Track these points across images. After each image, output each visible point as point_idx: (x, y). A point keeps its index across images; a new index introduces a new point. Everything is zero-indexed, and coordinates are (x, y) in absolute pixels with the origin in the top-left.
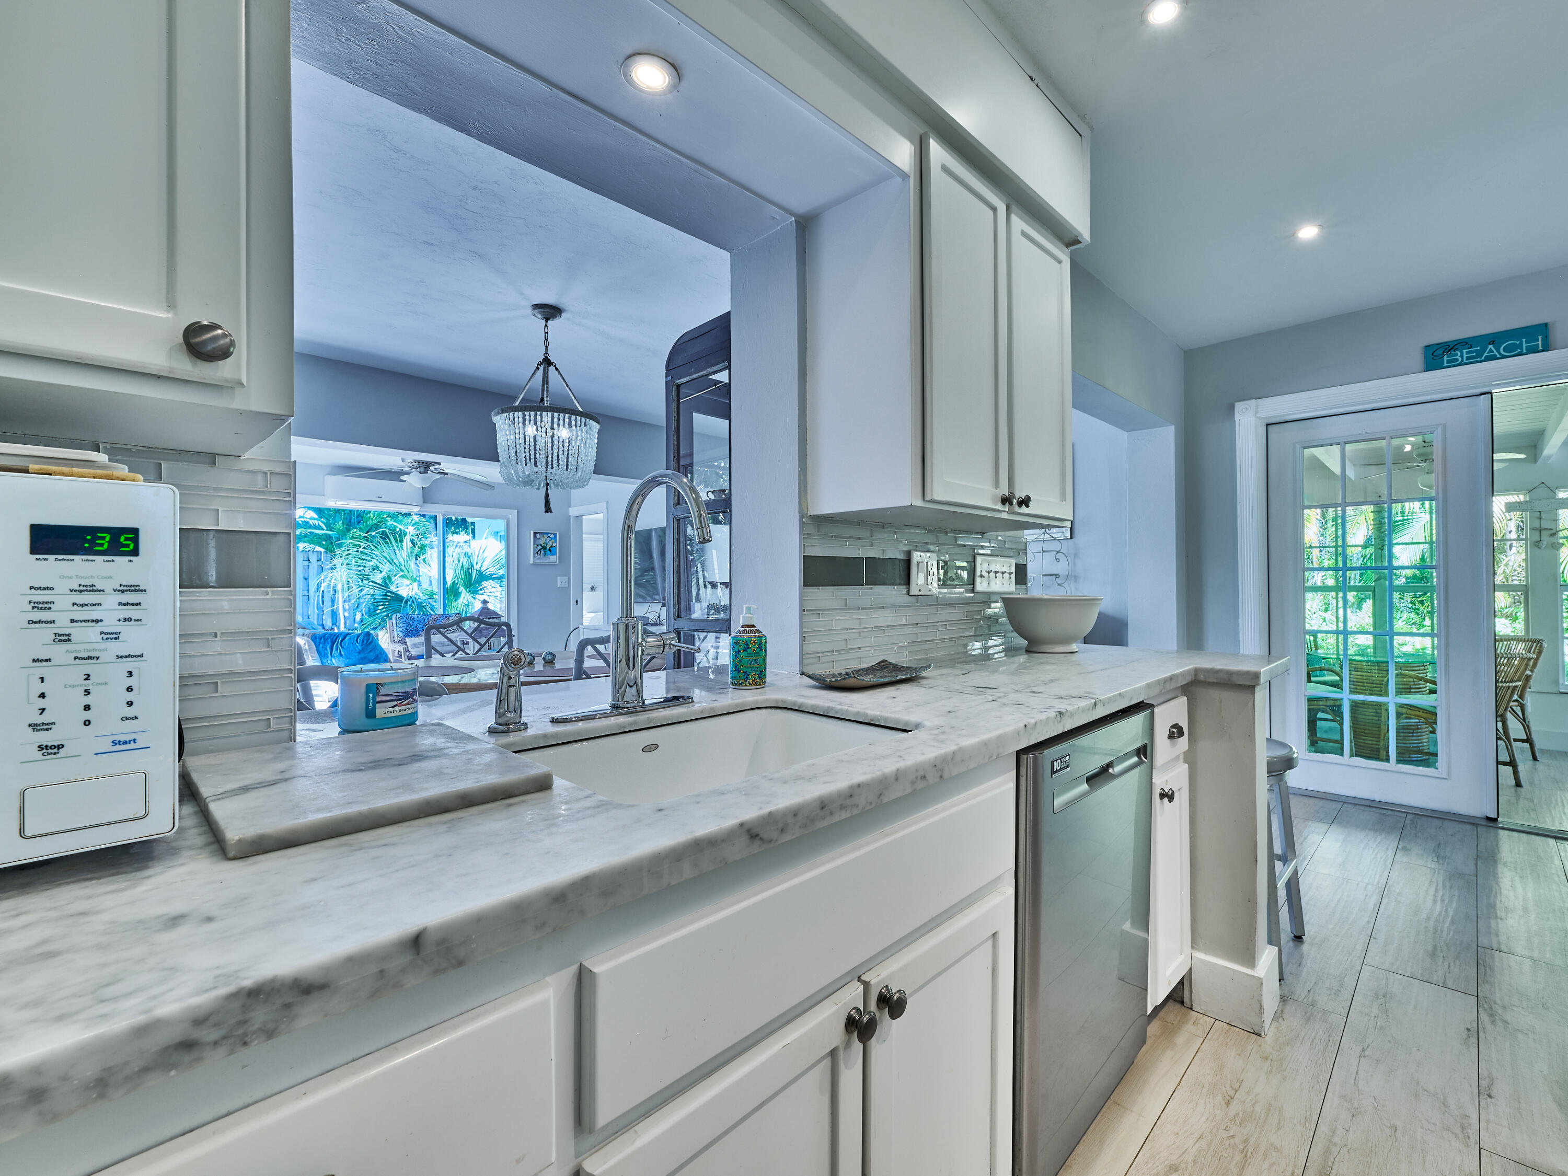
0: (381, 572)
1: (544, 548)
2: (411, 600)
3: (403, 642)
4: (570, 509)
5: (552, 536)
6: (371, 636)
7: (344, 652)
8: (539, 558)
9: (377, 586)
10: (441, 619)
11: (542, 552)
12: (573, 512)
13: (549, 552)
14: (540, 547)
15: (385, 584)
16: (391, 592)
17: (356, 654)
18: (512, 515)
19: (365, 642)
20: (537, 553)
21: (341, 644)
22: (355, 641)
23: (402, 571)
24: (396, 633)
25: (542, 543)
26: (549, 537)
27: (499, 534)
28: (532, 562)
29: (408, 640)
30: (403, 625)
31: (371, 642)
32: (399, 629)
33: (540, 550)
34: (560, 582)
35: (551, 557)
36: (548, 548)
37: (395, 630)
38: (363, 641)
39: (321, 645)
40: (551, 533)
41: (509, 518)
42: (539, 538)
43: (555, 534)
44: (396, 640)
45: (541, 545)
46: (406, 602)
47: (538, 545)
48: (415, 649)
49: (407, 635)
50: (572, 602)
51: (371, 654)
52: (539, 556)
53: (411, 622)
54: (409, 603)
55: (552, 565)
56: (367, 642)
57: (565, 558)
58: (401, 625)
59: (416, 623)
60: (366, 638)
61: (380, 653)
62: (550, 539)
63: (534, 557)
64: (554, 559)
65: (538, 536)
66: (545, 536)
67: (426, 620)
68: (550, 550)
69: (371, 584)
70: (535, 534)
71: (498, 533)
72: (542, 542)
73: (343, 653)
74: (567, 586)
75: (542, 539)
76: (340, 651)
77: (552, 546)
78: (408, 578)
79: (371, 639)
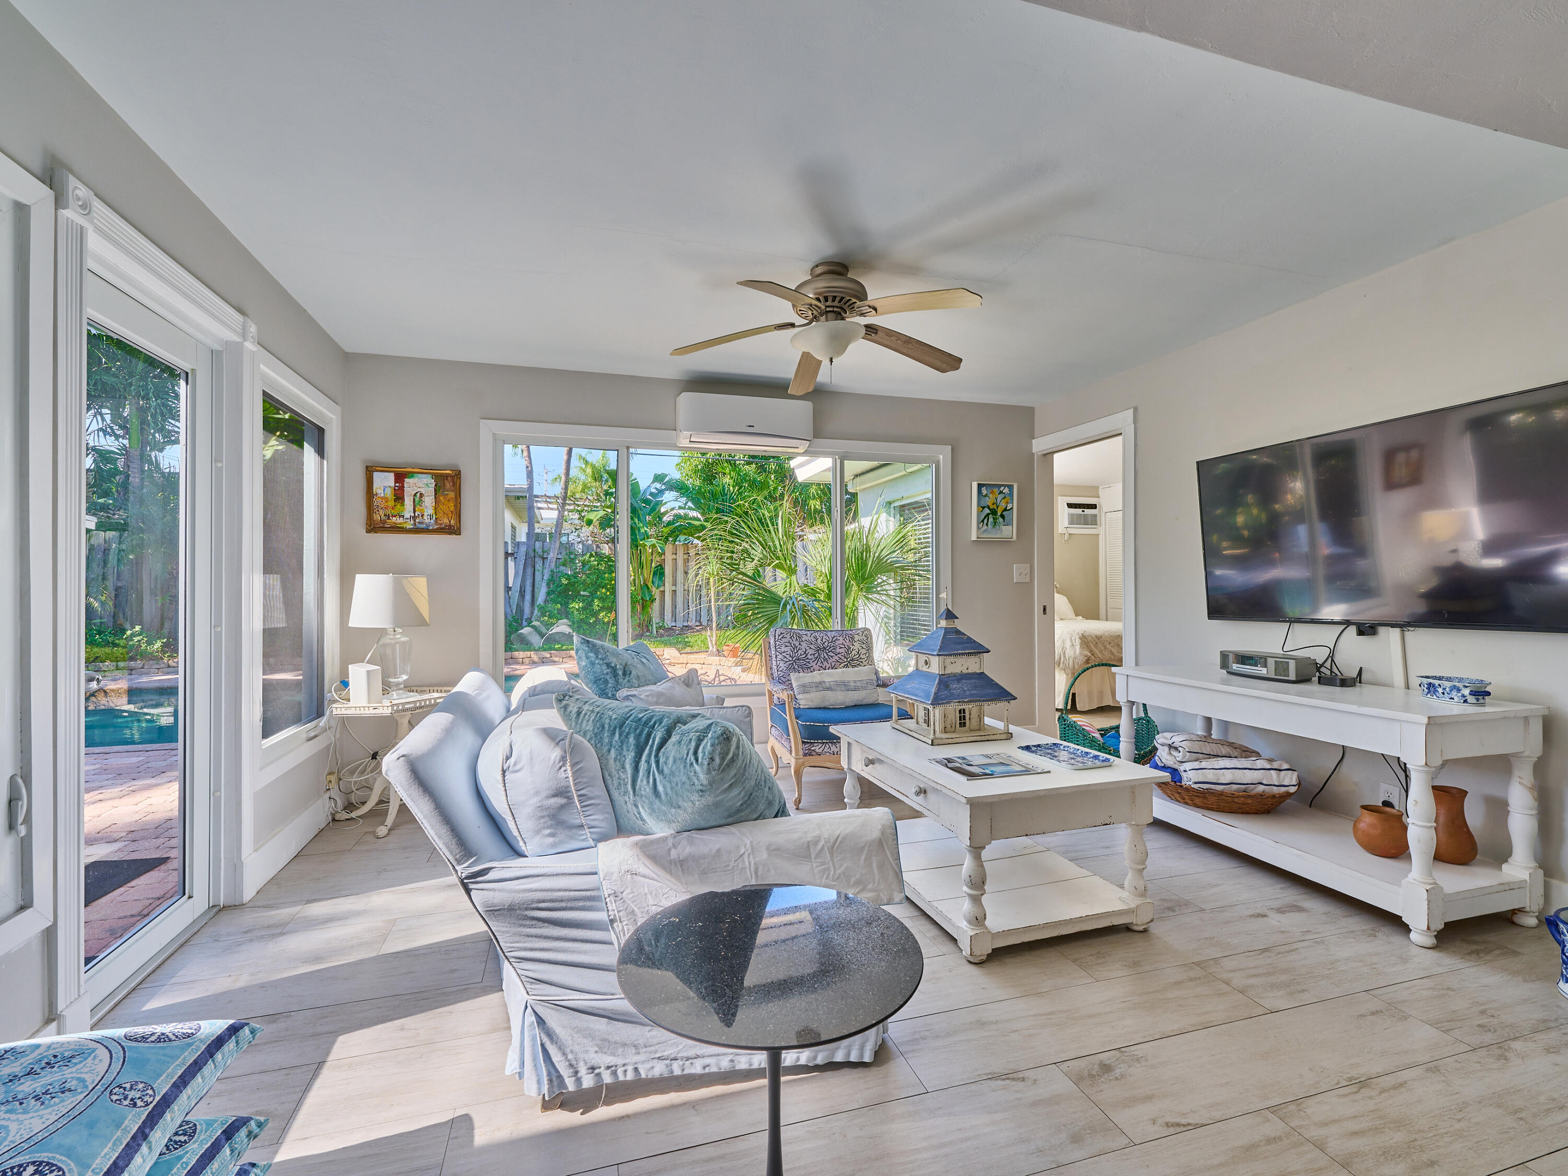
0: (753, 559)
1: (994, 512)
2: (791, 602)
3: (784, 681)
4: (1034, 441)
5: (1006, 490)
6: (734, 740)
7: (664, 787)
8: (985, 531)
9: (748, 579)
10: (841, 638)
11: (991, 520)
12: (1039, 445)
13: (1001, 520)
14: (987, 511)
15: (756, 577)
16: (764, 589)
17: (695, 797)
18: (943, 455)
19: (717, 761)
20: (983, 521)
21: (657, 756)
22: (691, 757)
23: (778, 558)
24: (774, 663)
25: (989, 504)
26: (1001, 492)
27: (893, 505)
28: (974, 538)
29: (793, 676)
30: (786, 649)
31: (733, 760)
32: (780, 657)
33: (988, 515)
34: (1018, 572)
35: (1004, 528)
36: (999, 514)
37: (774, 656)
38: (712, 759)
39: (613, 753)
40: (1005, 486)
41: (938, 461)
42: (986, 495)
43: (1010, 487)
44: (775, 675)
45: (989, 507)
46: (785, 605)
47: (983, 508)
48: (806, 696)
49: (792, 668)
50: (1037, 610)
51: (735, 792)
52: (985, 527)
53: (797, 644)
54: (788, 607)
55: (1005, 543)
56: (723, 759)
57: (1025, 530)
58: (783, 649)
59: (804, 645)
60: (719, 748)
61: (758, 784)
62: (1002, 496)
63: (978, 528)
64: (1009, 531)
65: (984, 491)
66: (996, 490)
67: (819, 641)
68: (1002, 516)
69: (740, 576)
70: (980, 486)
71: (890, 503)
72: (989, 502)
73: (660, 788)
74: (1028, 580)
75: (991, 496)
76: (655, 780)
77: (1005, 510)
78: (784, 569)
79: (733, 748)
